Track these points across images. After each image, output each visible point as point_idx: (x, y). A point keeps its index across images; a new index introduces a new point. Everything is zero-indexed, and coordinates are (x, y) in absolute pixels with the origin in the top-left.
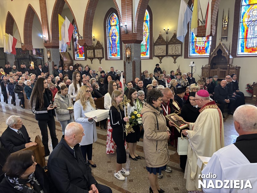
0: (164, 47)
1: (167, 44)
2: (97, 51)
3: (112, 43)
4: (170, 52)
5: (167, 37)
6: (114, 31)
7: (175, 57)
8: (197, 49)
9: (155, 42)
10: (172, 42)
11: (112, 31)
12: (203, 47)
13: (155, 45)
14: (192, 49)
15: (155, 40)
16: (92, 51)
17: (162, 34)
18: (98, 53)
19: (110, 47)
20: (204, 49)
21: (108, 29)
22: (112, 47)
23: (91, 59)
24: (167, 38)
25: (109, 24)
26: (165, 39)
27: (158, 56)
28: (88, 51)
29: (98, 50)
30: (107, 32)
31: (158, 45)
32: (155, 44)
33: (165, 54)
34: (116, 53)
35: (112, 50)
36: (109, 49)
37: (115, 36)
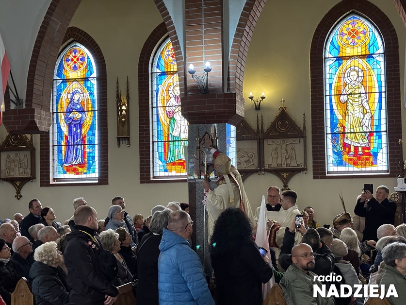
0: (253, 146)
1: (260, 137)
3: (67, 134)
5: (260, 118)
6: (76, 97)
7: (286, 174)
8: (348, 153)
10: (276, 131)
11: (70, 96)
12: (364, 148)
14: (334, 152)
19: (59, 146)
20: (369, 154)
22: (68, 145)
24: (260, 122)
25: (58, 75)
26: (253, 123)
29: (12, 154)
34: (81, 165)
35: (67, 152)
36: (56, 152)
37: (82, 111)
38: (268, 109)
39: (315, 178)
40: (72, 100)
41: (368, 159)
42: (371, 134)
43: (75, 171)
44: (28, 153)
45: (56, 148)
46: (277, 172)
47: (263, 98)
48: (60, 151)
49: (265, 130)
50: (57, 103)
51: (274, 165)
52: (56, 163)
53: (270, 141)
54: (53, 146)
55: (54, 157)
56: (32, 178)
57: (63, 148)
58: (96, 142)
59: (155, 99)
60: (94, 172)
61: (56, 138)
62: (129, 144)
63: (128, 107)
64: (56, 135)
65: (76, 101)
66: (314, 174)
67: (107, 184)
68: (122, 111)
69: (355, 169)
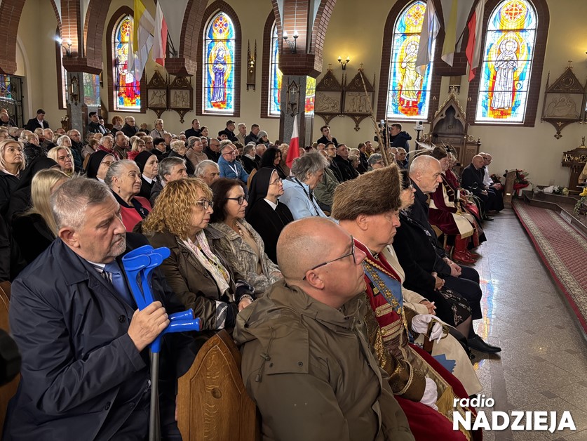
0: (337, 96)
1: (344, 89)
6: (221, 53)
8: (402, 105)
10: (355, 86)
11: (217, 52)
12: (413, 102)
13: (318, 91)
14: (393, 104)
17: (333, 68)
18: (179, 98)
20: (416, 107)
22: (214, 88)
23: (159, 111)
24: (344, 78)
26: (339, 79)
27: (322, 115)
28: (151, 93)
29: (178, 92)
30: (203, 53)
31: (324, 91)
33: (337, 110)
34: (223, 102)
35: (214, 93)
36: (206, 92)
37: (224, 64)
38: (351, 69)
40: (218, 55)
41: (415, 110)
42: (419, 92)
43: (219, 106)
44: (188, 91)
45: (207, 89)
46: (352, 115)
47: (348, 61)
48: (209, 92)
49: (347, 85)
50: (208, 57)
51: (351, 111)
52: (207, 100)
53: (350, 93)
54: (205, 87)
55: (205, 95)
56: (191, 109)
57: (212, 90)
58: (233, 87)
59: (274, 57)
60: (231, 108)
61: (206, 82)
62: (254, 89)
63: (255, 62)
64: (206, 80)
65: (220, 56)
66: (377, 117)
67: (239, 116)
68: (251, 65)
69: (405, 116)
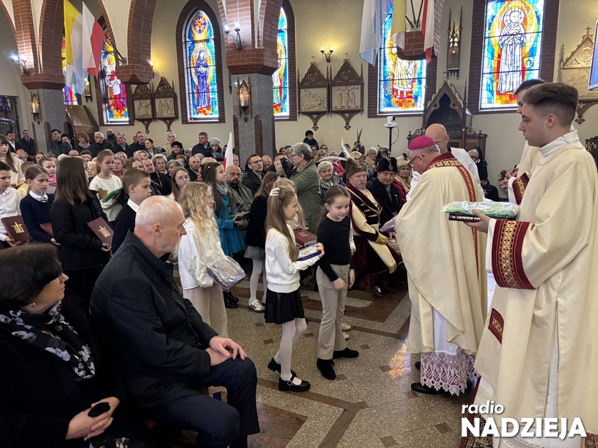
0: (323, 92)
1: (329, 84)
2: (160, 102)
3: (197, 84)
4: (336, 104)
5: (329, 69)
6: (202, 55)
7: (348, 114)
8: (395, 97)
9: (300, 81)
10: (342, 80)
11: (198, 54)
12: (408, 93)
13: (302, 88)
14: (385, 96)
15: (302, 77)
16: (148, 101)
17: (317, 61)
18: (164, 106)
19: (193, 93)
20: (411, 97)
21: (188, 49)
22: (198, 93)
23: (146, 121)
24: (329, 71)
25: (189, 38)
26: (324, 73)
27: (310, 114)
28: (137, 103)
29: (163, 100)
30: (184, 56)
31: (309, 88)
32: (302, 86)
33: (324, 108)
34: (208, 108)
37: (206, 66)
38: (336, 60)
39: (369, 117)
40: (199, 57)
41: (410, 101)
46: (341, 113)
47: (331, 51)
49: (333, 79)
50: (190, 60)
51: (339, 108)
53: (337, 88)
54: (189, 93)
55: (190, 101)
57: (196, 95)
58: (216, 90)
60: (216, 113)
61: (190, 87)
65: (202, 58)
66: (368, 114)
67: (224, 122)
69: (400, 109)
